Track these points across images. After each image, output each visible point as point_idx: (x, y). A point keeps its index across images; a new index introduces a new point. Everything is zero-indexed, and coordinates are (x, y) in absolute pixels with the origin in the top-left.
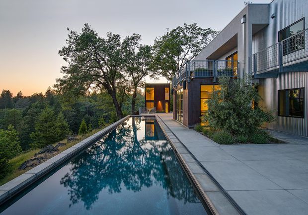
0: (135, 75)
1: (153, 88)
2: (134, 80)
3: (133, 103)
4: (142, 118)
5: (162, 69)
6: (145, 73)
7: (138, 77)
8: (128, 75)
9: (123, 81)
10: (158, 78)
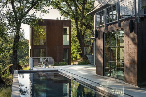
10: (48, 11)
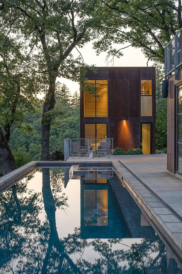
0: (52, 40)
1: (105, 82)
2: (47, 57)
3: (46, 126)
4: (72, 169)
5: (130, 23)
6: (81, 36)
7: (59, 47)
8: (28, 42)
9: (14, 61)
10: (120, 51)
